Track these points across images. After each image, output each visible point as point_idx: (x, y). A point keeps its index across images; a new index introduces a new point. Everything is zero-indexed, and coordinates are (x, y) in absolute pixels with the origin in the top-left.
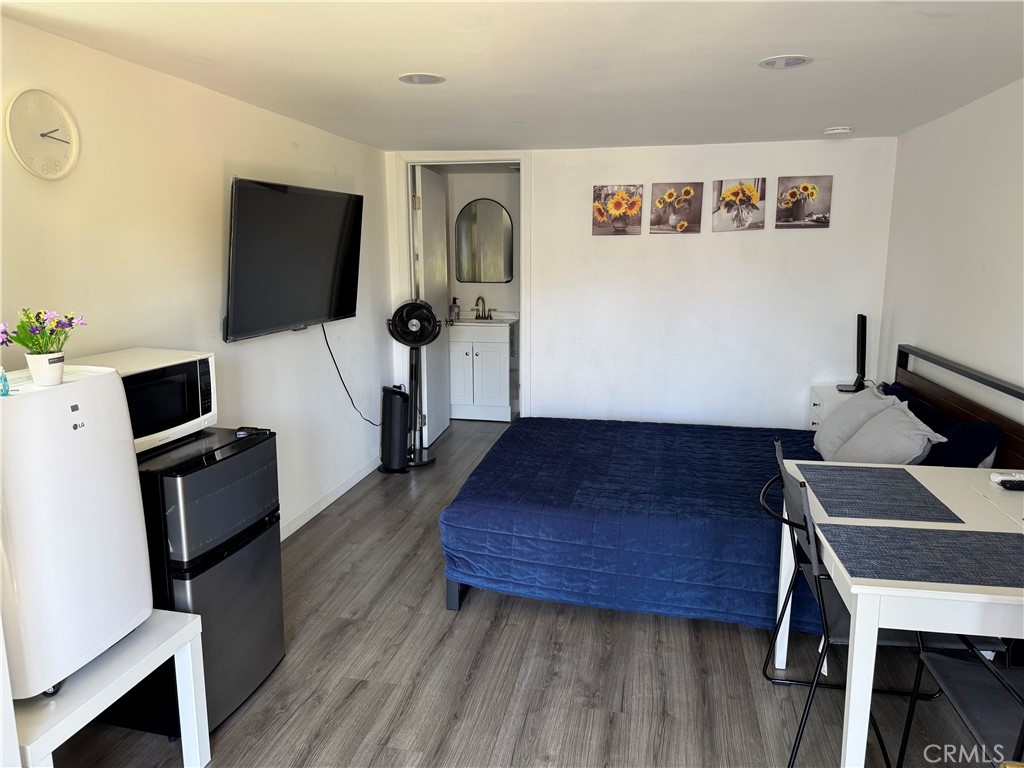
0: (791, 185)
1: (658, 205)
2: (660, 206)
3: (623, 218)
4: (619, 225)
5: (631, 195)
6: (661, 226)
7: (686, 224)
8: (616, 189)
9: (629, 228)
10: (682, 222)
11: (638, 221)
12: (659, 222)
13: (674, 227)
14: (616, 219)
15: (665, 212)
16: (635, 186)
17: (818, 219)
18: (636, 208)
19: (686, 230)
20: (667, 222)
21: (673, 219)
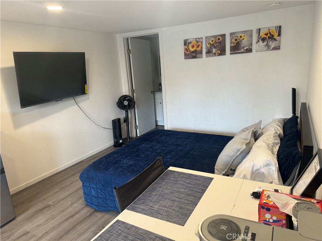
0: (235, 36)
1: (208, 45)
2: (209, 46)
3: (195, 52)
4: (194, 54)
5: (198, 42)
6: (210, 54)
7: (219, 52)
8: (192, 40)
9: (198, 56)
10: (218, 51)
11: (201, 53)
12: (209, 52)
13: (215, 54)
14: (193, 52)
15: (211, 48)
16: (199, 38)
17: (247, 50)
18: (200, 47)
19: (220, 55)
20: (212, 52)
21: (214, 50)
